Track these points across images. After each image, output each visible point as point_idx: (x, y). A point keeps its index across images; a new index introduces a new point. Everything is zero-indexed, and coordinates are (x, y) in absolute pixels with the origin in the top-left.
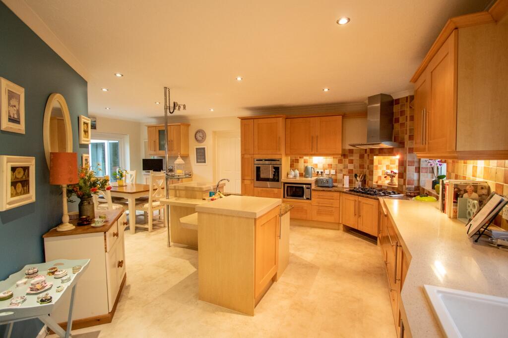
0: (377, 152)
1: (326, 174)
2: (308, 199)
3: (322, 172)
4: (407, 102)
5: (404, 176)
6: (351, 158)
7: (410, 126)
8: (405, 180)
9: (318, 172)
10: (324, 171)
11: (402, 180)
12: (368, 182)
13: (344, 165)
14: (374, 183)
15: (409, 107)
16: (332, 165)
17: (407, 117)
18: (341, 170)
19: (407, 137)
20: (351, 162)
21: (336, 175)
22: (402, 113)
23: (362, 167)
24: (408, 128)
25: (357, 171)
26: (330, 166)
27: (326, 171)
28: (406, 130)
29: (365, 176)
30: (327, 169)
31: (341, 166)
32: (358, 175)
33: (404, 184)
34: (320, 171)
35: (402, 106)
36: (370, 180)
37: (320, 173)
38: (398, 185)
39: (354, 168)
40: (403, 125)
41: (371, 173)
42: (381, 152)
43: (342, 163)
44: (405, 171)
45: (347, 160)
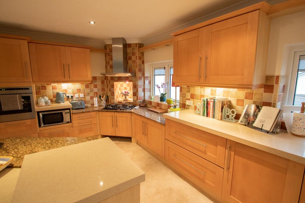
0: (117, 79)
1: (76, 98)
2: (68, 122)
3: (72, 97)
4: (136, 47)
5: (137, 94)
6: (95, 83)
7: (139, 63)
8: (137, 97)
9: (68, 97)
10: (74, 95)
11: (136, 97)
12: (110, 100)
13: (91, 89)
14: (115, 101)
15: (138, 51)
16: (80, 90)
17: (136, 57)
18: (89, 93)
19: (137, 70)
20: (96, 86)
21: (84, 98)
22: (134, 54)
23: (103, 90)
24: (138, 64)
25: (100, 93)
26: (79, 91)
27: (75, 95)
28: (137, 65)
29: (107, 97)
30: (76, 94)
31: (88, 90)
32: (101, 96)
33: (137, 99)
34: (70, 96)
35: (133, 49)
36: (112, 99)
37: (70, 97)
38: (133, 100)
39: (98, 91)
40: (134, 62)
41: (113, 94)
42: (120, 79)
43: (89, 88)
44: (137, 91)
45: (92, 86)
